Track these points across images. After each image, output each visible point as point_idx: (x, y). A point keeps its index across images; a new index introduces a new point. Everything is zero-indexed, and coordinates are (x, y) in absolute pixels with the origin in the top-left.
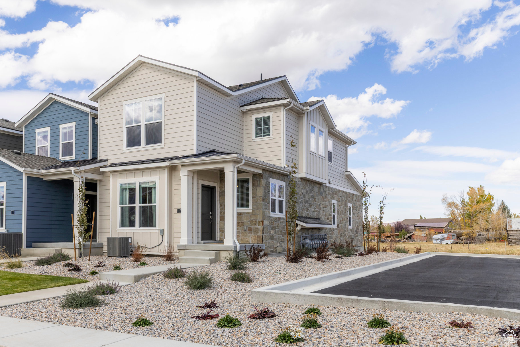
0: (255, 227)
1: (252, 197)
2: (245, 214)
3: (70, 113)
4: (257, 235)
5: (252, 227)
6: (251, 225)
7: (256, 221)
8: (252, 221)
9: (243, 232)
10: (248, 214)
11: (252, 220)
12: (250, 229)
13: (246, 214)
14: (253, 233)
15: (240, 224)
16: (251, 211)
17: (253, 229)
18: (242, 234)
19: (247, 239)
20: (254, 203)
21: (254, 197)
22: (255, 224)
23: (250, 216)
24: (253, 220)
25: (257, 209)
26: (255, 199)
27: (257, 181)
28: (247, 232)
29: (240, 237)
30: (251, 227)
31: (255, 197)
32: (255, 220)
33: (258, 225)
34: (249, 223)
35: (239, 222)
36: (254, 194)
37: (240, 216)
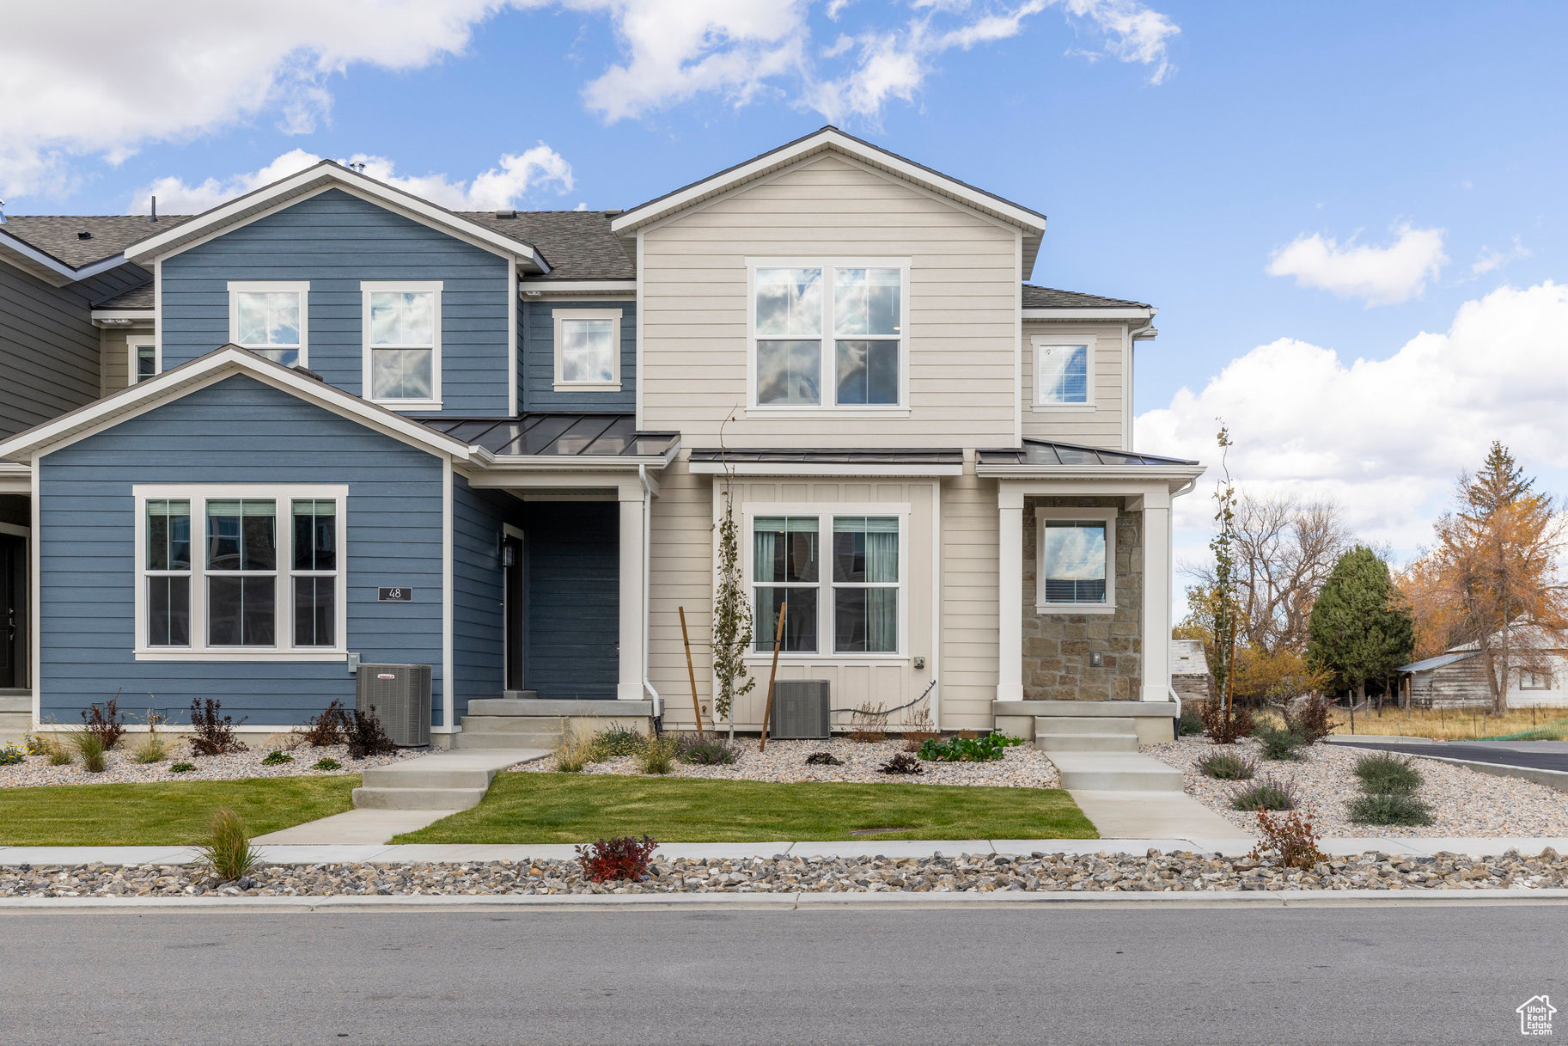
0: (1124, 654)
1: (1117, 576)
2: (1093, 620)
3: (410, 246)
4: (1132, 676)
5: (1116, 655)
6: (1112, 651)
7: (1126, 640)
8: (1116, 639)
9: (1088, 668)
10: (1103, 619)
11: (1116, 636)
12: (1110, 662)
13: (1097, 621)
14: (1117, 672)
15: (1079, 645)
16: (1113, 612)
17: (1118, 660)
18: (1083, 673)
19: (1098, 688)
20: (1123, 590)
21: (1121, 575)
22: (1126, 648)
23: (1110, 626)
24: (1119, 638)
25: (1131, 608)
26: (1124, 579)
27: (1132, 530)
28: (1100, 669)
29: (1079, 682)
30: (1114, 655)
31: (1125, 575)
32: (1123, 637)
33: (1132, 652)
34: (1106, 644)
35: (1076, 641)
36: (1122, 566)
37: (1080, 625)
